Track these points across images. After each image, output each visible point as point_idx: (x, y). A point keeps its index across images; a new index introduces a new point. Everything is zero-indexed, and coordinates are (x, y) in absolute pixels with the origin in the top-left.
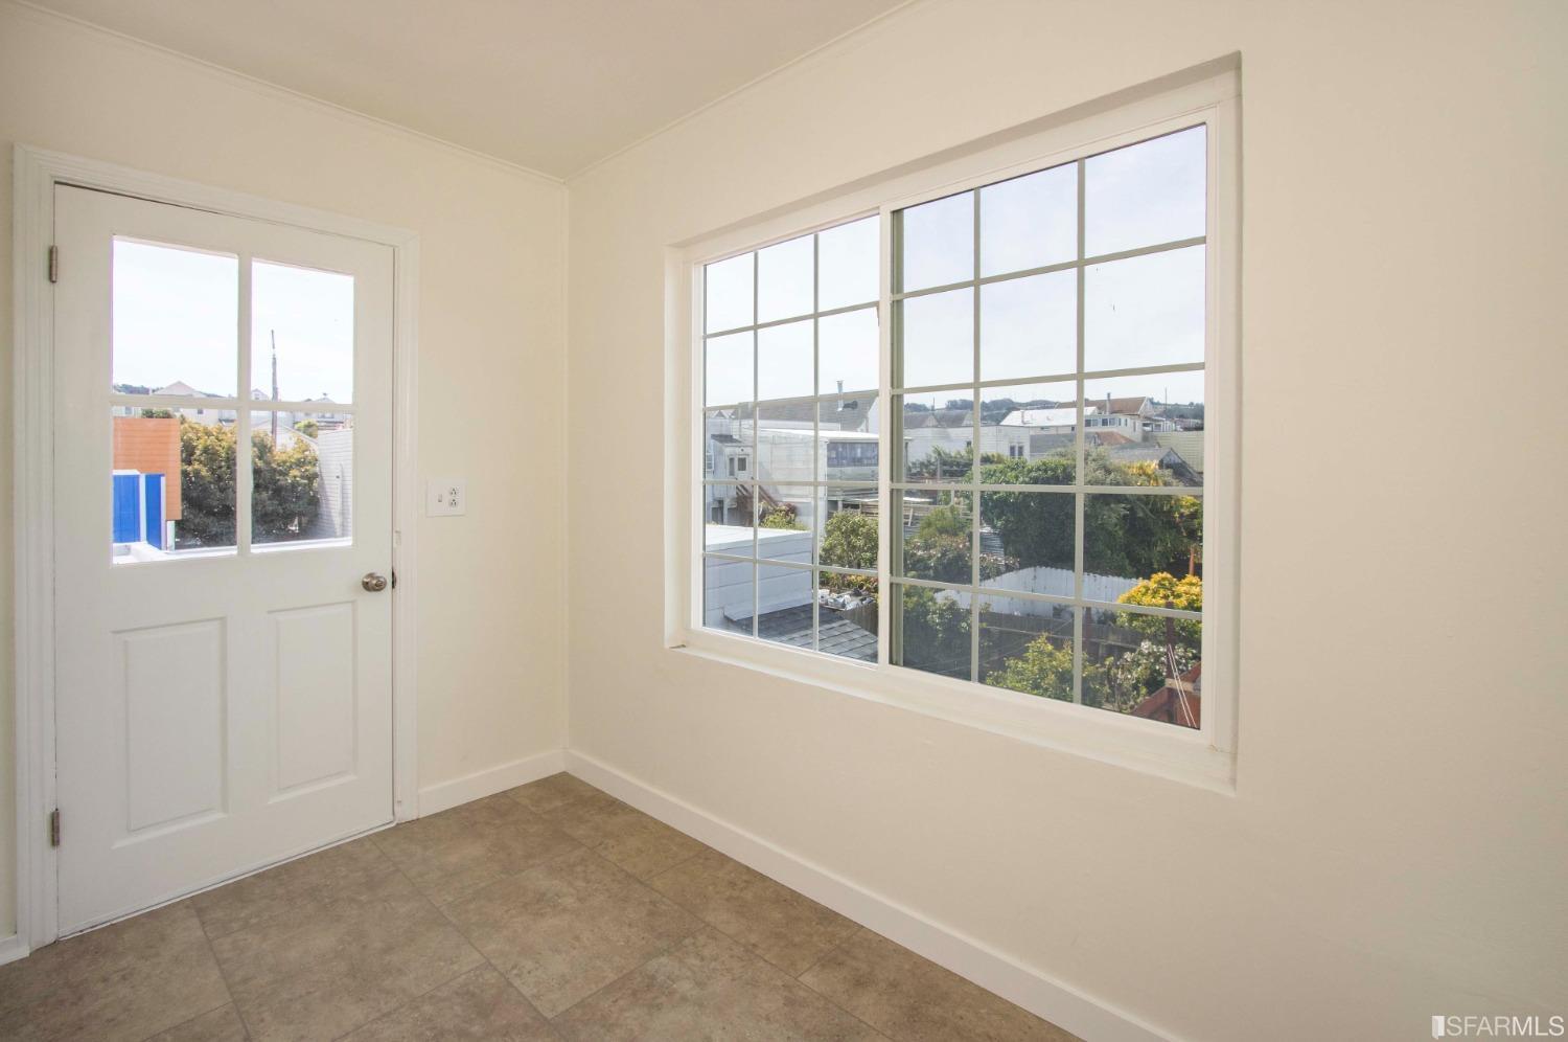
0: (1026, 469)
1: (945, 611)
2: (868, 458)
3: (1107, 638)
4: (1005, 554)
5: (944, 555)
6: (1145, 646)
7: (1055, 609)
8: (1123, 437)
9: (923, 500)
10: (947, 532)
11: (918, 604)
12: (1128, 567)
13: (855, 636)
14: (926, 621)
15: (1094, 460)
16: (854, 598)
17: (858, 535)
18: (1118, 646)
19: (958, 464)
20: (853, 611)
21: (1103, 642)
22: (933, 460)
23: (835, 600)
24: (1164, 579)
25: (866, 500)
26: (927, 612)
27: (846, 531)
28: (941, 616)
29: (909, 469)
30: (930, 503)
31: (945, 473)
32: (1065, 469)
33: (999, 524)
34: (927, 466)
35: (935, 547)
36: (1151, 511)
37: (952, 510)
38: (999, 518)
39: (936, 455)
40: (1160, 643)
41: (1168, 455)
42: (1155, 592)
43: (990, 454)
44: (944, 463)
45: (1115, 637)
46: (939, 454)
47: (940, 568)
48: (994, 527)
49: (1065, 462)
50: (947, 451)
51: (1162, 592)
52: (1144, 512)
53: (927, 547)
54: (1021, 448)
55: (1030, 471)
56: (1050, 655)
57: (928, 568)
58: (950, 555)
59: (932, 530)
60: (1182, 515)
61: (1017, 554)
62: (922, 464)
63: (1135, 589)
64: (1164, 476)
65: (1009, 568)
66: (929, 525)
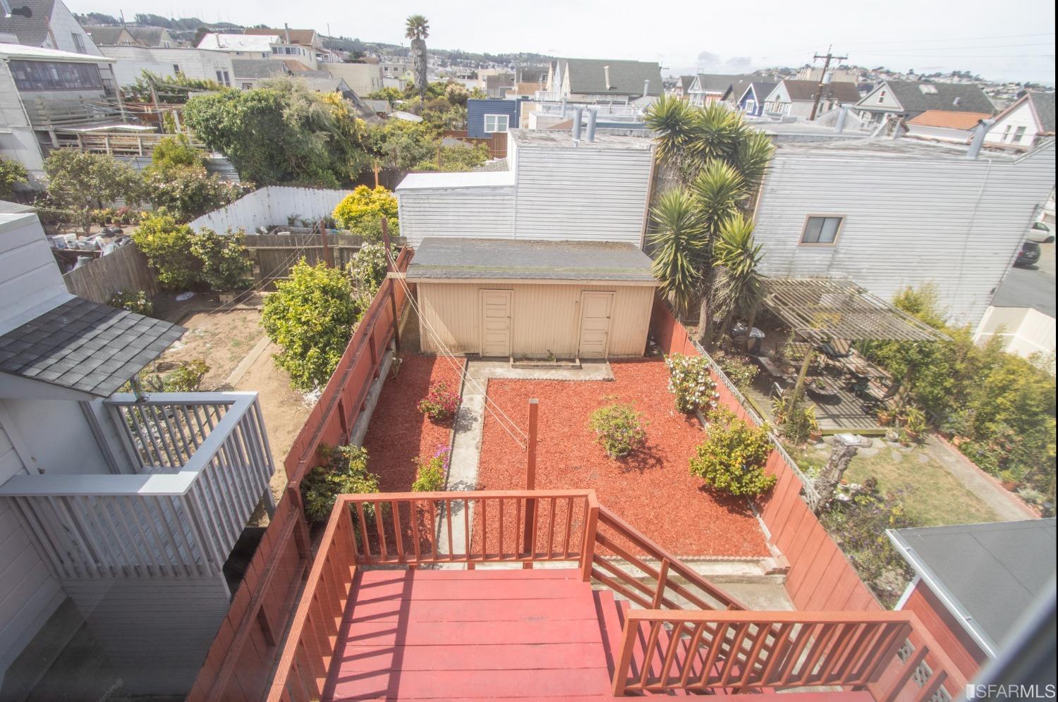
0: (242, 99)
1: (205, 241)
2: (69, 81)
3: (338, 244)
4: (240, 178)
5: (186, 186)
6: (366, 246)
7: (289, 219)
8: (304, 66)
9: (148, 128)
10: (181, 161)
11: (177, 238)
12: (336, 182)
13: (144, 329)
14: (191, 253)
15: (297, 91)
16: (108, 240)
17: (88, 173)
18: (346, 249)
19: (173, 90)
20: (112, 255)
21: (336, 246)
22: (145, 85)
23: (86, 243)
24: (364, 190)
25: (83, 130)
26: (189, 245)
27: (72, 170)
28: (203, 247)
29: (122, 94)
30: (156, 132)
31: (161, 99)
32: (275, 100)
33: (229, 152)
34: (140, 92)
35: (176, 179)
36: (342, 133)
37: (182, 138)
38: (228, 145)
39: (147, 79)
40: (373, 243)
41: (341, 84)
42: (359, 200)
43: (202, 81)
44: (158, 89)
45: (343, 242)
46: (150, 79)
47: (186, 199)
48: (225, 154)
49: (274, 93)
50: (158, 76)
51: (364, 201)
52: (338, 135)
53: (168, 180)
54: (226, 74)
55: (246, 101)
56: (311, 274)
57: (173, 199)
58: (193, 186)
59: (166, 160)
60: (362, 136)
61: (252, 178)
62: (133, 88)
63: (345, 199)
64: (347, 105)
65: (247, 191)
66: (162, 155)
